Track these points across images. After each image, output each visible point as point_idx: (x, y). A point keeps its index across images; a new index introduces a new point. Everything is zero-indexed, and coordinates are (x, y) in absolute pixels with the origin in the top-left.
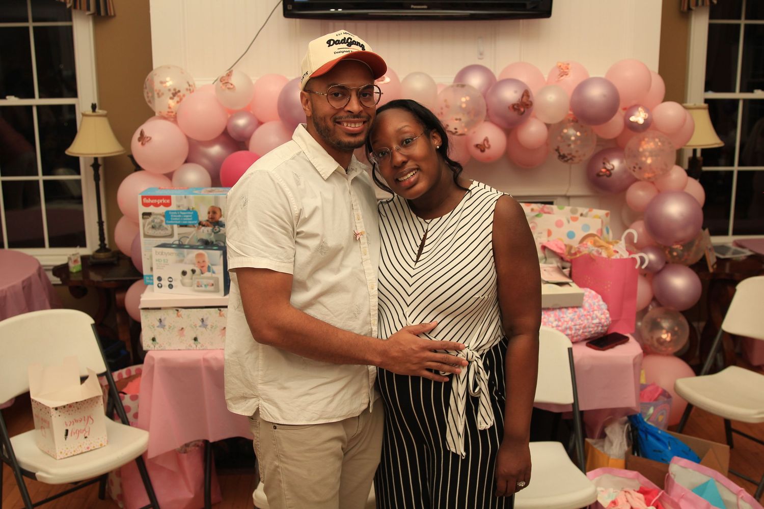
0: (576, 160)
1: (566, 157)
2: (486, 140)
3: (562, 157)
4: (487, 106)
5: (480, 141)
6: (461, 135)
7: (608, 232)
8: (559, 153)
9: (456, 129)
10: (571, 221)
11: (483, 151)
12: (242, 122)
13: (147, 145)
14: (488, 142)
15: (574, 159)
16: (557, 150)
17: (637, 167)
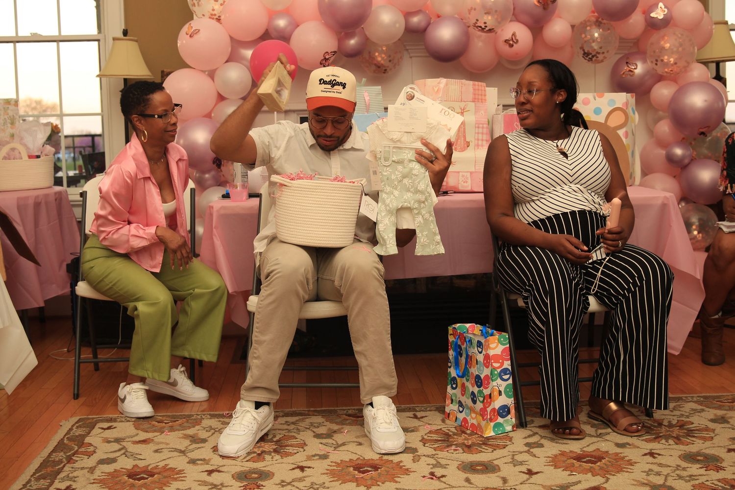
0: (600, 57)
1: (591, 54)
2: (514, 34)
3: (586, 54)
4: (514, 4)
5: (508, 36)
6: (490, 31)
7: (634, 113)
8: (584, 50)
9: (485, 23)
10: (597, 98)
11: (511, 46)
12: (282, 23)
13: (196, 37)
14: (515, 37)
15: (598, 55)
16: (582, 48)
17: (659, 60)
